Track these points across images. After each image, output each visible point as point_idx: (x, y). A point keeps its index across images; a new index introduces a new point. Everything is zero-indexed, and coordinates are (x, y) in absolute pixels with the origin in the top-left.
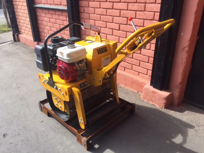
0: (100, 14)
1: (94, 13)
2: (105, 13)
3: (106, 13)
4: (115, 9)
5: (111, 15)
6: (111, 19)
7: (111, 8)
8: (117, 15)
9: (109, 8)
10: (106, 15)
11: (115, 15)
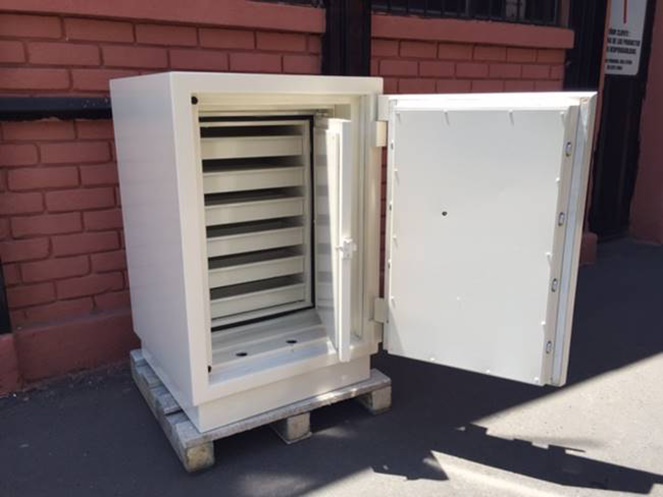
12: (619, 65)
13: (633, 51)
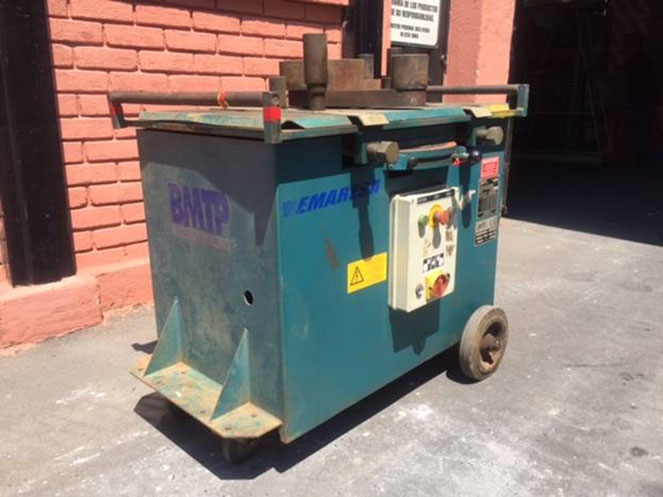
12: (416, 32)
13: (430, 18)
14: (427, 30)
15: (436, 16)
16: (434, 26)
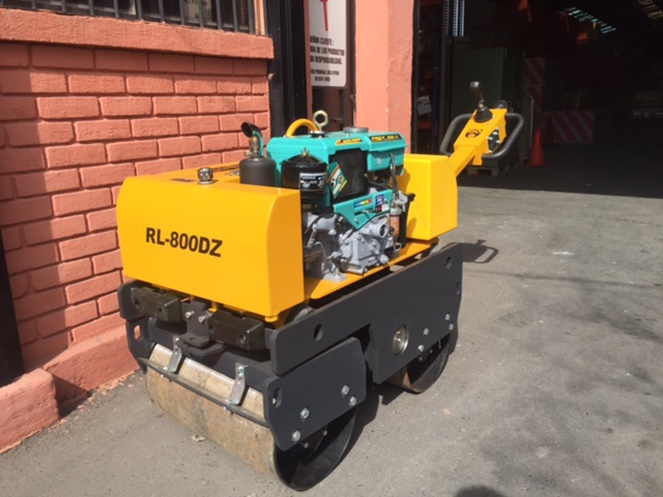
0: (102, 138)
1: (73, 141)
2: (124, 133)
3: (128, 130)
4: (159, 115)
5: (150, 134)
6: (150, 146)
7: (149, 113)
8: (172, 133)
9: (142, 113)
10: (132, 139)
11: (166, 133)
12: (326, 76)
13: (338, 62)
14: (337, 73)
15: (344, 59)
16: (342, 68)
